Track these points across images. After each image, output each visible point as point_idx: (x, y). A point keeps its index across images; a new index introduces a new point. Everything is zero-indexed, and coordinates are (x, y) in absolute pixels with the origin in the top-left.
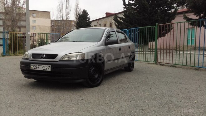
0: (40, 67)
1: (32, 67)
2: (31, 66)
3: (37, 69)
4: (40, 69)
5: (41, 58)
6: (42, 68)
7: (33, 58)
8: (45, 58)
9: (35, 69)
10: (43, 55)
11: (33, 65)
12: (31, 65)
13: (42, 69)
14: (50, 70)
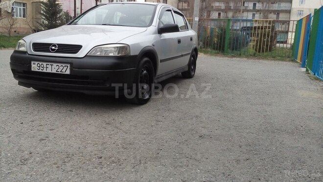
0: (49, 66)
1: (35, 67)
2: (33, 66)
3: (45, 71)
4: (49, 71)
5: (50, 52)
6: (52, 69)
7: (35, 50)
8: (57, 51)
9: (40, 70)
10: (54, 45)
11: (37, 63)
12: (32, 62)
13: (54, 71)
14: (68, 72)
